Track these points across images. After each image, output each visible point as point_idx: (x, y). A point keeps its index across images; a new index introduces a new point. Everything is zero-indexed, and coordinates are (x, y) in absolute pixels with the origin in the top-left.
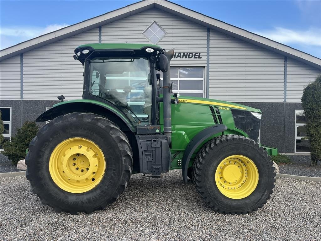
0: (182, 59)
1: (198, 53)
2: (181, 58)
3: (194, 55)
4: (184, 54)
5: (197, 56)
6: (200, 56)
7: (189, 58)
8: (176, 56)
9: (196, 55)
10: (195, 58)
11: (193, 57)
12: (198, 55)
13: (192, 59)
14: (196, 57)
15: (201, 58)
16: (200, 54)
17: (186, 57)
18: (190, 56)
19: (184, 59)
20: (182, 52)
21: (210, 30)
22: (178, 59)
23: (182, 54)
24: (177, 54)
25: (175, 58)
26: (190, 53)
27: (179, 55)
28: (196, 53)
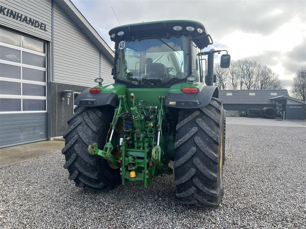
0: (27, 24)
1: (43, 24)
2: (27, 23)
3: (40, 25)
4: (30, 19)
5: (43, 27)
6: (46, 29)
7: (35, 26)
9: (42, 25)
10: (41, 29)
11: (39, 27)
12: (44, 26)
13: (38, 29)
14: (42, 28)
15: (46, 31)
16: (45, 25)
17: (32, 25)
18: (37, 25)
19: (30, 26)
20: (29, 16)
21: (54, 3)
22: (24, 23)
23: (28, 19)
24: (23, 17)
25: (20, 20)
26: (36, 21)
27: (25, 19)
28: (42, 24)
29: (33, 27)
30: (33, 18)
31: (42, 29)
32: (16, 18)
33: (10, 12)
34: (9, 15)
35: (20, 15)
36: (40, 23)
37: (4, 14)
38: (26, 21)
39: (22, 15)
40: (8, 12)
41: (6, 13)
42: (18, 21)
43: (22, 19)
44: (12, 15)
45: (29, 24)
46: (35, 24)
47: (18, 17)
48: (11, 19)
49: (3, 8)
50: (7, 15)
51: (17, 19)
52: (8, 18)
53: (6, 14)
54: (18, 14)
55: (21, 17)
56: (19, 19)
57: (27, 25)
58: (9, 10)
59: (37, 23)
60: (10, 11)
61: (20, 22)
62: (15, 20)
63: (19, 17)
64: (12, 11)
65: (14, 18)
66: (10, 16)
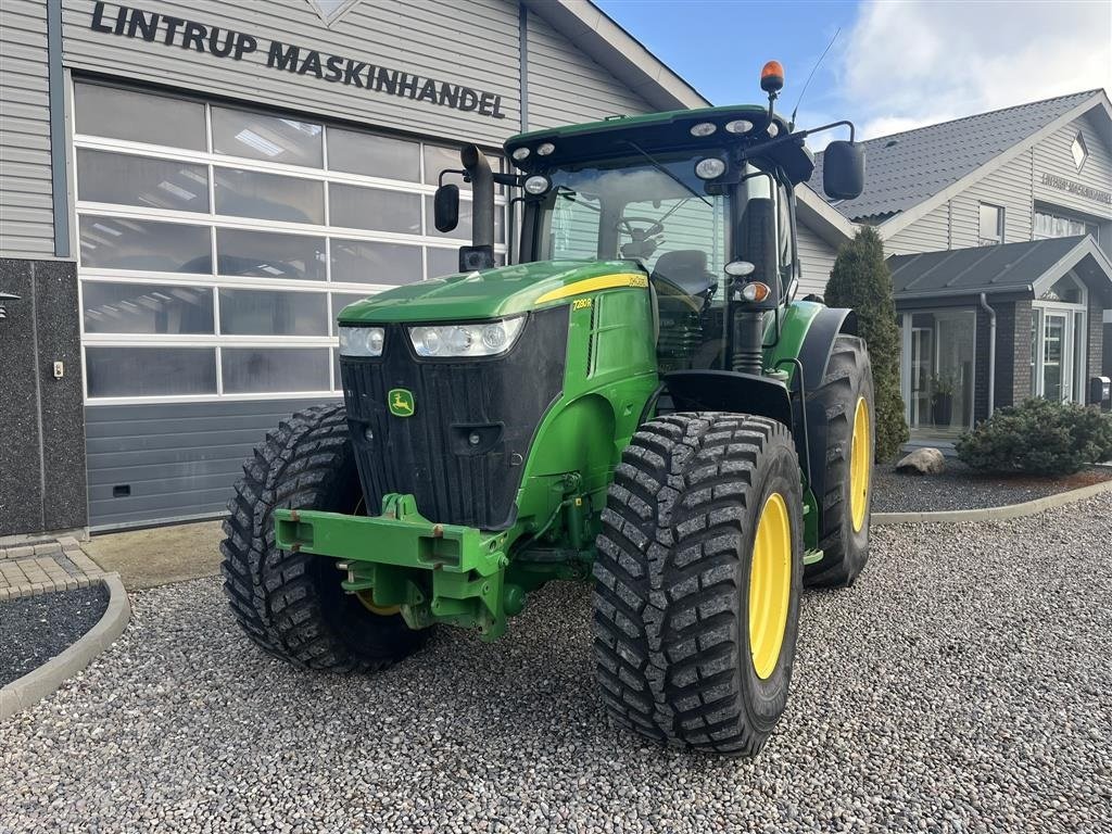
0: (436, 106)
1: (491, 97)
2: (434, 101)
3: (479, 99)
4: (446, 86)
5: (489, 105)
6: (501, 111)
7: (463, 108)
9: (488, 100)
10: (482, 112)
11: (477, 109)
12: (493, 102)
13: (473, 115)
14: (486, 108)
15: (501, 116)
16: (498, 99)
17: (452, 105)
18: (468, 103)
19: (445, 109)
20: (440, 79)
21: (529, 16)
22: (426, 104)
23: (438, 87)
24: (421, 83)
25: (412, 96)
26: (467, 91)
27: (429, 91)
28: (486, 95)
29: (456, 112)
30: (453, 81)
31: (488, 114)
32: (397, 92)
33: (376, 75)
34: (374, 86)
35: (409, 81)
36: (479, 95)
37: (359, 84)
38: (432, 95)
39: (416, 79)
40: (370, 77)
41: (364, 81)
42: (404, 101)
43: (418, 92)
44: (384, 84)
45: (442, 103)
46: (463, 99)
47: (404, 85)
48: (383, 96)
49: (355, 65)
50: (369, 86)
51: (401, 94)
52: (371, 94)
53: (365, 84)
54: (404, 76)
55: (413, 87)
56: (407, 92)
57: (436, 108)
58: (373, 68)
59: (468, 96)
60: (377, 70)
61: (414, 103)
62: (394, 99)
63: (408, 86)
64: (383, 71)
65: (391, 91)
66: (379, 89)
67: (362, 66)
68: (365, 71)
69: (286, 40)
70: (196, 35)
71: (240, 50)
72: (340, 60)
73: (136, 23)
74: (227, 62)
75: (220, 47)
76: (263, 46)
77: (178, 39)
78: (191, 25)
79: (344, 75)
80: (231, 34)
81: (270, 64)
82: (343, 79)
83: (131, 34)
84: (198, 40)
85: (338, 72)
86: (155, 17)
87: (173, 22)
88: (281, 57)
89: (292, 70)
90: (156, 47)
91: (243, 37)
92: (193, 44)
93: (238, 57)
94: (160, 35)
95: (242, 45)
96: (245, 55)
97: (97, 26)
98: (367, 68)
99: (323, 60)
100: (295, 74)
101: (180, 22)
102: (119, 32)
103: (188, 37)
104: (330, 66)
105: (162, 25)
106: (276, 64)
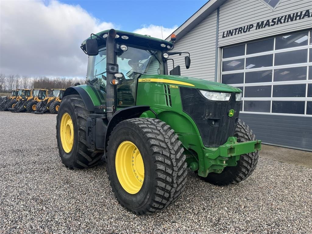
8: (302, 16)
22: (306, 19)
23: (311, 11)
24: (304, 13)
25: (300, 19)
27: (307, 14)
33: (287, 18)
34: (286, 21)
35: (299, 14)
37: (281, 23)
39: (302, 12)
40: (285, 19)
41: (283, 21)
42: (297, 21)
44: (290, 19)
47: (297, 16)
48: (289, 23)
49: (280, 18)
51: (296, 19)
52: (285, 24)
54: (297, 13)
56: (298, 18)
57: (309, 19)
60: (287, 16)
64: (289, 15)
65: (292, 20)
66: (288, 21)
67: (282, 17)
68: (283, 18)
69: (260, 21)
70: (240, 30)
71: (250, 28)
72: (275, 19)
73: (230, 33)
74: (247, 33)
75: (245, 30)
76: (255, 25)
77: (237, 33)
78: (240, 28)
79: (276, 22)
80: (248, 26)
81: (256, 29)
82: (276, 24)
83: (229, 36)
84: (241, 31)
85: (275, 22)
86: (233, 30)
87: (236, 29)
88: (260, 26)
89: (262, 28)
90: (234, 36)
91: (250, 25)
92: (240, 32)
93: (249, 31)
94: (234, 34)
95: (250, 27)
96: (251, 30)
97: (223, 37)
98: (284, 17)
99: (270, 21)
100: (263, 29)
101: (237, 29)
102: (227, 36)
103: (239, 31)
104: (273, 21)
105: (234, 31)
106: (258, 28)
